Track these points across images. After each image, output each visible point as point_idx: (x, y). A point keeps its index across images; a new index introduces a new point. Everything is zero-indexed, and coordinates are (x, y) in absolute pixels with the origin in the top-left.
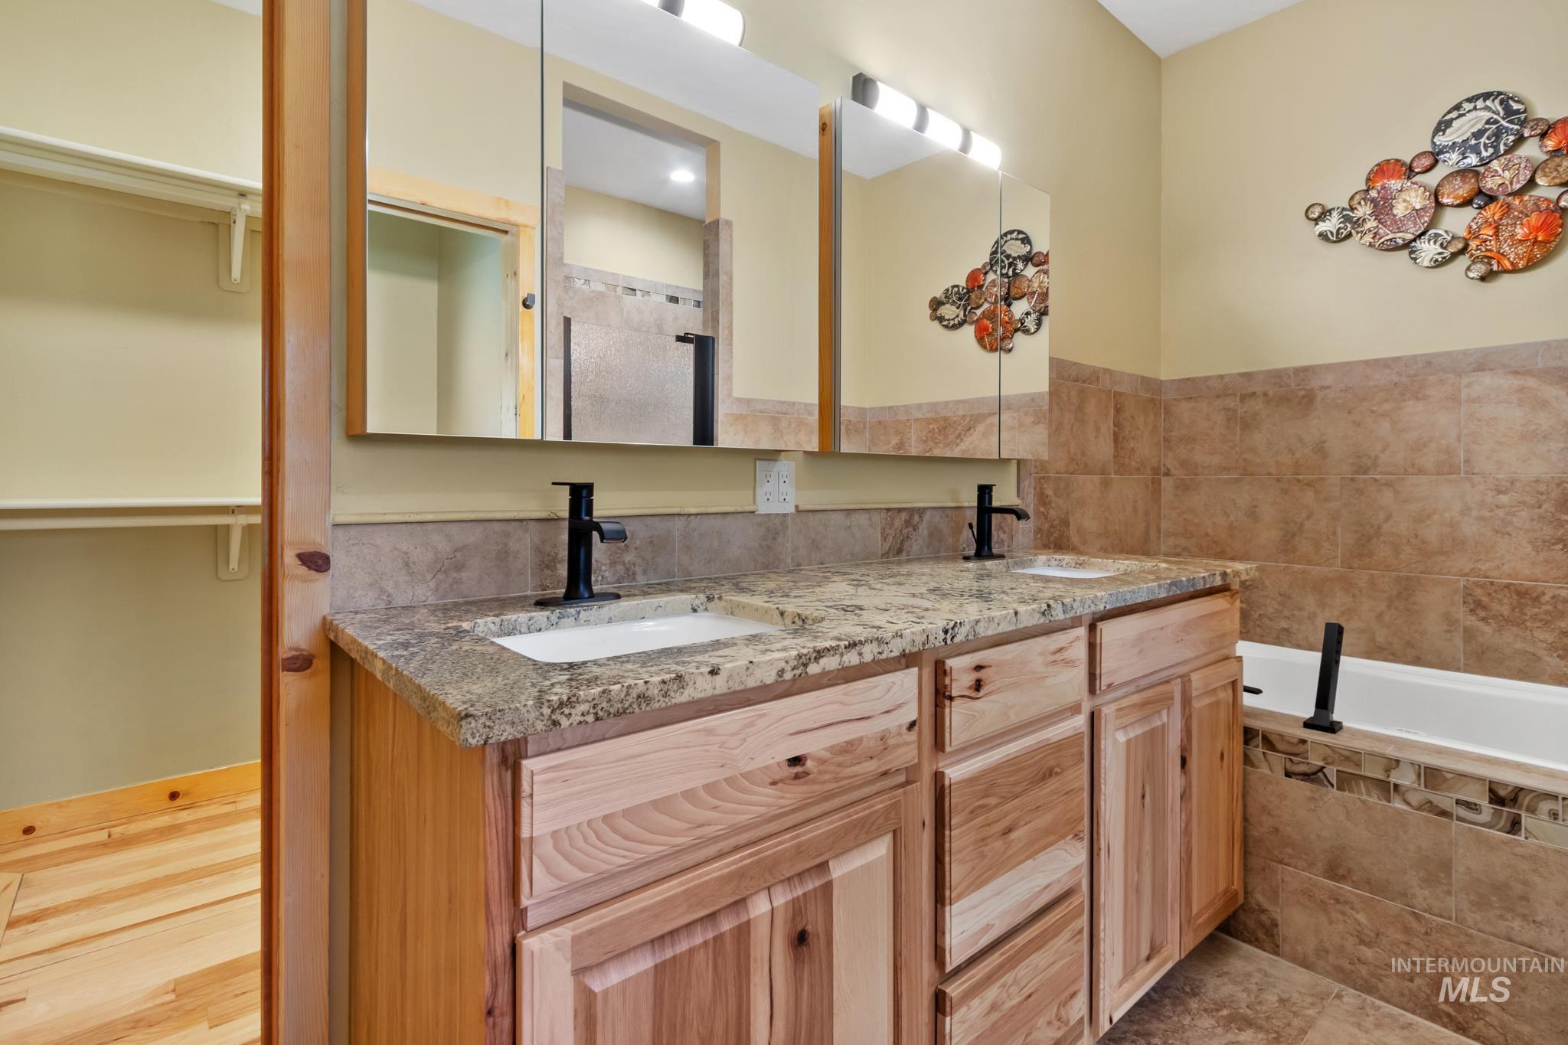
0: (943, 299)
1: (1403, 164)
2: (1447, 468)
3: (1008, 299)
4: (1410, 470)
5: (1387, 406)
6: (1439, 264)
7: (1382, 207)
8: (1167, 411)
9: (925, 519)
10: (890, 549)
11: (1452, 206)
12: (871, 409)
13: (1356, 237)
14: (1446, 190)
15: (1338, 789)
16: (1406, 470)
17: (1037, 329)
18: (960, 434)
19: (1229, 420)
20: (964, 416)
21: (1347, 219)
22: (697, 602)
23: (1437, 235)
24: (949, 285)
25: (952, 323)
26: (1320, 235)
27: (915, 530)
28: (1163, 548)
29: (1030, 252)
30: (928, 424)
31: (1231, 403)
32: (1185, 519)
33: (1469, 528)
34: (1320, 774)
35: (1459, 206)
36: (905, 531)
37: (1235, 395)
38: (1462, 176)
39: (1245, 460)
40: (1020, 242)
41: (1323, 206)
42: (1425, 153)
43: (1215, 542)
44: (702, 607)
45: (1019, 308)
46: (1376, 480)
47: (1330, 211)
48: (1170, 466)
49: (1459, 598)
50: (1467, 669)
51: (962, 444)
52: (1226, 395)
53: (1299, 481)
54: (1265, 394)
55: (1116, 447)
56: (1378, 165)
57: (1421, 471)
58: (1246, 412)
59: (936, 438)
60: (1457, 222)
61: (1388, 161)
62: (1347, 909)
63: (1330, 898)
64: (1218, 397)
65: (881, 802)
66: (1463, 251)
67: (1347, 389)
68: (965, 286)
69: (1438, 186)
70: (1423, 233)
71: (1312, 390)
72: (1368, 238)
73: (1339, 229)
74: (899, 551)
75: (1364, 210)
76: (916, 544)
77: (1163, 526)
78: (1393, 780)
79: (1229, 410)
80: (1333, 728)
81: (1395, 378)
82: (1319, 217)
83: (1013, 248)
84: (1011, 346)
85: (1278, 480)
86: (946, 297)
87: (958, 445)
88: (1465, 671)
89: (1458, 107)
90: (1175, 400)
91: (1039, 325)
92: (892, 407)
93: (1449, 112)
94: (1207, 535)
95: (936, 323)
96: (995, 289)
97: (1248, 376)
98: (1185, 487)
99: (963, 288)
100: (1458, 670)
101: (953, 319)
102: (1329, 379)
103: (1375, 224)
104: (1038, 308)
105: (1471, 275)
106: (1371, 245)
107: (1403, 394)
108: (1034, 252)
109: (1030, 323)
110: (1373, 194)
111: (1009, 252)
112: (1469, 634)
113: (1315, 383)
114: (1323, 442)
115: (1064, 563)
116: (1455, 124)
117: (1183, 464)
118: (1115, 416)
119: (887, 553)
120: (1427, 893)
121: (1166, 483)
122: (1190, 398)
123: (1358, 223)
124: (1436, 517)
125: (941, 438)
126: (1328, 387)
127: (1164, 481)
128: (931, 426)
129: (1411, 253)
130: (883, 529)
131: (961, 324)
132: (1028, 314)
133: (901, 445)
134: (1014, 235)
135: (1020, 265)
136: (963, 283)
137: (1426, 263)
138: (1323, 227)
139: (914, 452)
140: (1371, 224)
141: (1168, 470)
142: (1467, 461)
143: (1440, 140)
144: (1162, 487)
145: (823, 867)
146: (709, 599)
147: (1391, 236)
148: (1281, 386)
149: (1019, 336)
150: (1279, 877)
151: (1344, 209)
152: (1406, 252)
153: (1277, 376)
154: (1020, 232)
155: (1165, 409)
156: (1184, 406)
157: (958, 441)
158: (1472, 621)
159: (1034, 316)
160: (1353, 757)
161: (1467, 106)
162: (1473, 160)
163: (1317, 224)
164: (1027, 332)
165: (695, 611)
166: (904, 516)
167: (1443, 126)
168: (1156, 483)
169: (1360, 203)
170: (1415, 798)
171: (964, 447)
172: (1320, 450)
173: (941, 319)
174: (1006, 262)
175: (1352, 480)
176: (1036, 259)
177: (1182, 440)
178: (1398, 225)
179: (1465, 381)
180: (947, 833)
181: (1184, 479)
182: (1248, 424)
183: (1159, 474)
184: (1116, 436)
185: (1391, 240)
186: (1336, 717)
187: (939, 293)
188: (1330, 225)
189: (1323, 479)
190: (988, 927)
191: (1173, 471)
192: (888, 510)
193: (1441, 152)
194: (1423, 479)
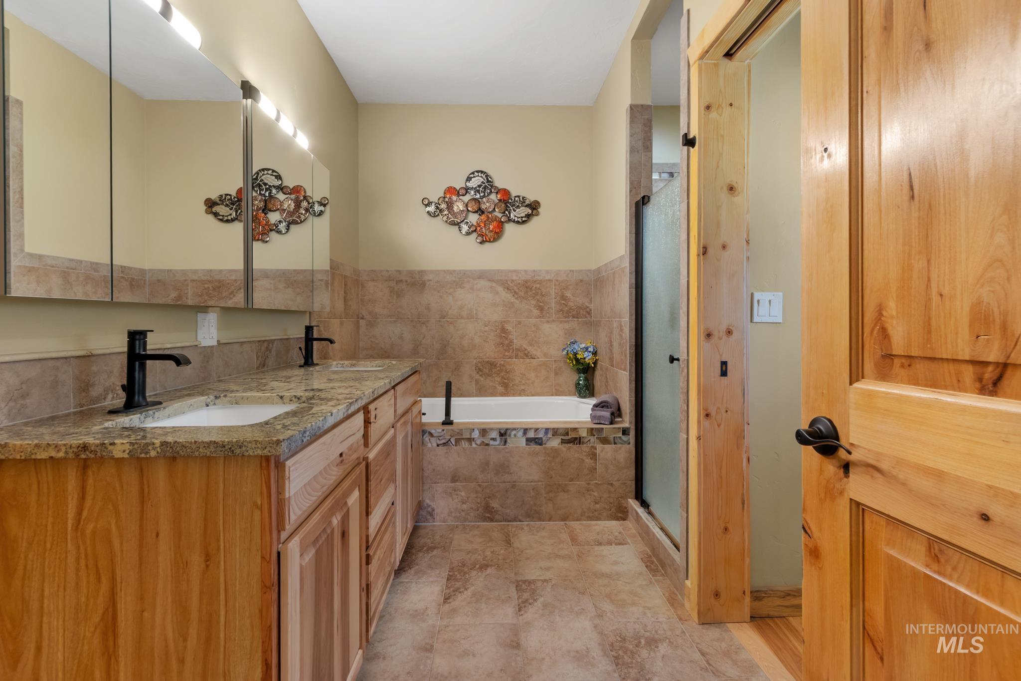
0: (218, 201)
1: (456, 190)
2: (470, 317)
3: (266, 210)
4: (459, 317)
5: (451, 290)
6: (468, 234)
7: (450, 206)
8: (363, 286)
9: (274, 346)
10: (260, 364)
11: (472, 212)
12: (150, 270)
13: (441, 216)
14: (469, 205)
15: (456, 446)
16: (457, 317)
17: (287, 232)
18: (232, 292)
19: (391, 292)
20: (235, 280)
21: (437, 208)
22: (209, 400)
23: (467, 222)
24: (223, 192)
25: (226, 218)
26: (428, 212)
27: (270, 352)
28: (361, 356)
29: (281, 184)
30: (203, 284)
31: (392, 284)
32: (371, 341)
33: (477, 340)
34: (449, 442)
35: (474, 212)
36: (266, 353)
37: (394, 280)
38: (475, 201)
39: (398, 312)
40: (274, 177)
41: (429, 200)
42: (463, 188)
43: (385, 352)
44: (212, 403)
45: (274, 217)
46: (447, 321)
47: (431, 202)
48: (364, 314)
49: (474, 368)
50: (477, 396)
51: (234, 298)
52: (390, 280)
53: (420, 322)
54: (406, 281)
55: (345, 304)
56: (448, 188)
57: (462, 318)
58: (398, 289)
59: (210, 294)
60: (473, 218)
61: (451, 187)
62: (458, 492)
63: (453, 490)
64: (386, 280)
65: (358, 471)
66: (475, 231)
67: (437, 282)
68: (235, 195)
69: (468, 202)
70: (463, 221)
71: (425, 281)
72: (445, 218)
73: (435, 211)
74: (264, 365)
75: (443, 206)
76: (271, 362)
77: (361, 345)
78: (472, 437)
79: (391, 287)
80: (451, 423)
81: (454, 279)
82: (427, 204)
83: (270, 180)
84: (268, 239)
85: (412, 321)
86: (220, 200)
87: (231, 298)
88: (476, 397)
89: (473, 173)
90: (366, 280)
91: (288, 229)
92: (171, 270)
93: (471, 174)
94: (382, 348)
95: (211, 217)
96: (257, 202)
97: (399, 272)
98: (371, 325)
99: (234, 197)
100: (473, 396)
101: (227, 216)
102: (431, 277)
103: (447, 213)
104: (288, 220)
105: (478, 241)
106: (446, 222)
107: (456, 286)
108: (283, 186)
109: (282, 227)
110: (447, 199)
111: (266, 181)
112: (477, 381)
113: (426, 278)
114: (429, 304)
115: (344, 366)
116: (473, 179)
117: (370, 313)
118: (345, 288)
119: (259, 367)
120: (482, 475)
121: (362, 323)
122: (374, 280)
123: (441, 211)
124: (467, 336)
125: (216, 294)
126: (430, 280)
127: (361, 321)
128: (206, 286)
129: (459, 227)
130: (257, 353)
131: (233, 220)
132: (280, 222)
133: (179, 297)
134: (270, 172)
135: (274, 191)
136: (234, 194)
137: (464, 233)
138: (428, 209)
139: (190, 303)
140: (446, 212)
141: (363, 316)
142: (476, 314)
143: (469, 185)
144: (360, 325)
145: (346, 503)
146: (216, 397)
147: (453, 219)
148: (413, 278)
149: (273, 235)
150: (435, 490)
151: (436, 203)
152: (458, 227)
153: (411, 273)
154: (273, 171)
155: (361, 285)
156: (371, 284)
157: (231, 296)
158: (478, 377)
159: (284, 224)
160: (460, 433)
161: (476, 174)
162: (478, 196)
163: (426, 207)
164: (279, 232)
165: (207, 405)
166: (266, 344)
167: (469, 179)
168: (358, 322)
169: (442, 202)
170: (479, 442)
171: (236, 301)
172: (428, 308)
173: (216, 215)
174: (264, 187)
175: (439, 321)
176: (284, 190)
177: (370, 301)
178: (455, 215)
179: (476, 282)
180: (369, 483)
181: (370, 321)
182: (399, 294)
183: (358, 318)
184: (345, 298)
185: (453, 221)
186: (451, 419)
187: (214, 196)
188: (432, 209)
189: (429, 321)
190: (378, 523)
191: (365, 317)
192: (259, 341)
193: (468, 189)
194: (463, 321)
